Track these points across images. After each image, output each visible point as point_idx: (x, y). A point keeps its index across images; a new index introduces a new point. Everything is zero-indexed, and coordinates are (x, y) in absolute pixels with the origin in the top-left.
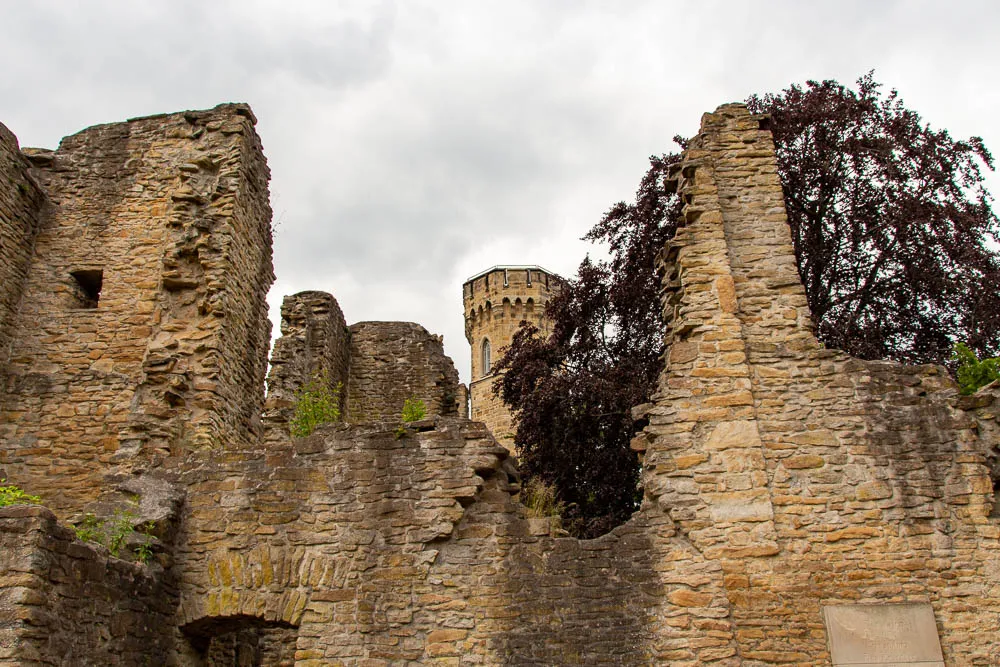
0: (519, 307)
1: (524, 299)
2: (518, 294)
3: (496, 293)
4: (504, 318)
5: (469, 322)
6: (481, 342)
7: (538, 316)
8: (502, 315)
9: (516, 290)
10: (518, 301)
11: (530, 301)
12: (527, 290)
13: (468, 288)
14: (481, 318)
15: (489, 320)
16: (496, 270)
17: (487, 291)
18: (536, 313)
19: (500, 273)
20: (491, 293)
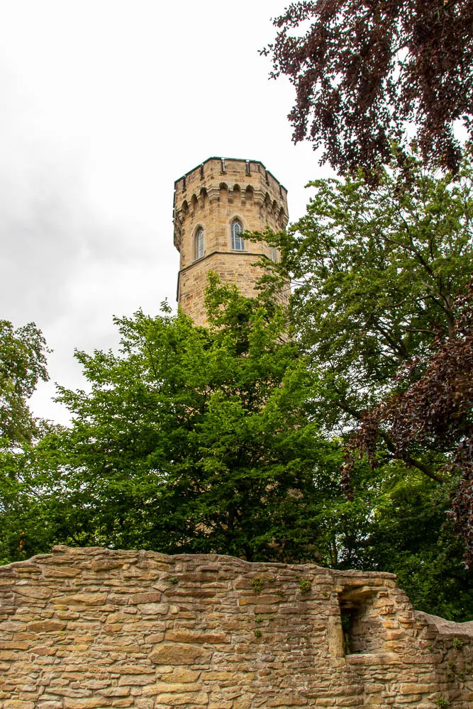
0: (237, 194)
1: (243, 186)
2: (236, 180)
3: (212, 178)
4: (221, 203)
5: (181, 214)
6: (193, 232)
7: (258, 204)
8: (218, 200)
9: (234, 178)
10: (237, 188)
11: (250, 189)
12: (247, 179)
13: (180, 185)
14: (195, 208)
15: (203, 207)
16: (211, 159)
17: (202, 178)
18: (256, 200)
19: (216, 161)
20: (206, 179)
